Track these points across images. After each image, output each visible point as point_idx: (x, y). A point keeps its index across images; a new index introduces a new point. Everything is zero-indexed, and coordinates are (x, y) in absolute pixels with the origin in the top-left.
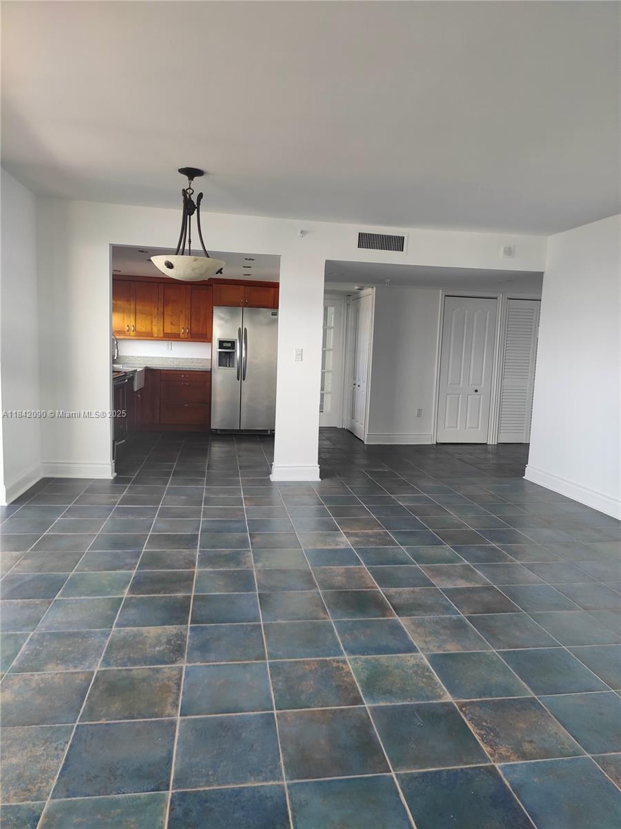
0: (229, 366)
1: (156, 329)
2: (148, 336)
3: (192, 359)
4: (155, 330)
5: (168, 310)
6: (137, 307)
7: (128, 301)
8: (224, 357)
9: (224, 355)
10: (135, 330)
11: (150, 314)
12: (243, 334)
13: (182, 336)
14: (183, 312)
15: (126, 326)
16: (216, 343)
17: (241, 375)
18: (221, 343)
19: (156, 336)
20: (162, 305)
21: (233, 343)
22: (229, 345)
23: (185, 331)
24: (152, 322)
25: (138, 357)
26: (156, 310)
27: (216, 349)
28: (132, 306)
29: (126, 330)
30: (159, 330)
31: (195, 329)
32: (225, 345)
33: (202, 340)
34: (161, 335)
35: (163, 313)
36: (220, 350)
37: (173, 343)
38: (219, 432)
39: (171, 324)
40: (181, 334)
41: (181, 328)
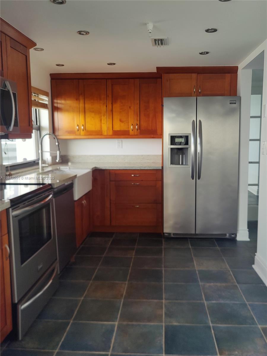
0: (182, 164)
1: (106, 126)
2: (98, 134)
3: (142, 155)
4: (105, 128)
5: (117, 106)
6: (87, 106)
7: (77, 99)
8: (177, 153)
9: (176, 151)
10: (85, 129)
11: (98, 112)
12: (197, 128)
13: (131, 132)
14: (132, 108)
15: (76, 125)
16: (167, 139)
17: (196, 174)
18: (173, 139)
19: (105, 134)
20: (110, 102)
21: (187, 138)
22: (183, 140)
23: (134, 127)
24: (101, 120)
25: (91, 156)
26: (105, 107)
27: (168, 146)
28: (82, 105)
29: (76, 130)
30: (108, 128)
31: (144, 124)
32: (177, 140)
33: (152, 136)
34: (111, 133)
35: (112, 111)
36: (173, 147)
37: (124, 140)
38: (172, 236)
39: (121, 121)
40: (131, 131)
41: (130, 124)
